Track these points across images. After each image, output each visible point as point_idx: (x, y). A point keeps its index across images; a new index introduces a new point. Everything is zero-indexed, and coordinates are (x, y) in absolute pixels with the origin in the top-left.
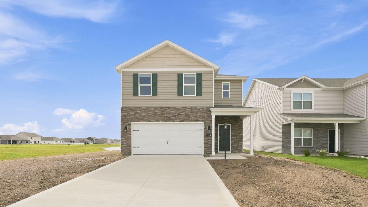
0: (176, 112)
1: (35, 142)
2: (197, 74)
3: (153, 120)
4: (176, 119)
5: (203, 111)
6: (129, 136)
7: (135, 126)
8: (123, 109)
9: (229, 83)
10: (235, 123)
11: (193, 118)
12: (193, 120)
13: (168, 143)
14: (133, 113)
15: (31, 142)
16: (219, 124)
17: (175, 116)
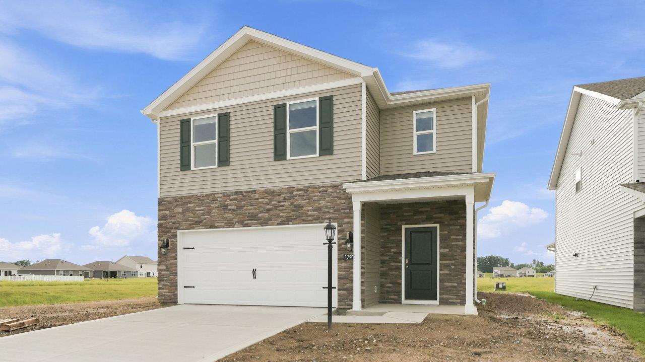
0: (271, 200)
1: (148, 274)
2: (321, 100)
3: (219, 224)
4: (270, 219)
5: (334, 195)
6: (172, 261)
7: (184, 238)
8: (161, 202)
9: (434, 110)
10: (451, 220)
11: (310, 213)
12: (310, 218)
13: (255, 278)
14: (180, 210)
15: (140, 275)
16: (404, 227)
17: (269, 210)
